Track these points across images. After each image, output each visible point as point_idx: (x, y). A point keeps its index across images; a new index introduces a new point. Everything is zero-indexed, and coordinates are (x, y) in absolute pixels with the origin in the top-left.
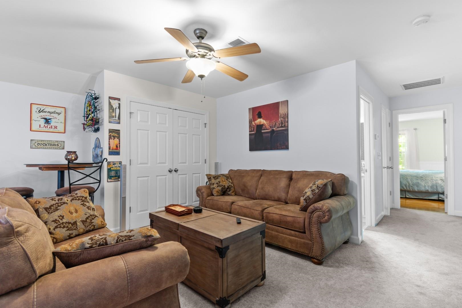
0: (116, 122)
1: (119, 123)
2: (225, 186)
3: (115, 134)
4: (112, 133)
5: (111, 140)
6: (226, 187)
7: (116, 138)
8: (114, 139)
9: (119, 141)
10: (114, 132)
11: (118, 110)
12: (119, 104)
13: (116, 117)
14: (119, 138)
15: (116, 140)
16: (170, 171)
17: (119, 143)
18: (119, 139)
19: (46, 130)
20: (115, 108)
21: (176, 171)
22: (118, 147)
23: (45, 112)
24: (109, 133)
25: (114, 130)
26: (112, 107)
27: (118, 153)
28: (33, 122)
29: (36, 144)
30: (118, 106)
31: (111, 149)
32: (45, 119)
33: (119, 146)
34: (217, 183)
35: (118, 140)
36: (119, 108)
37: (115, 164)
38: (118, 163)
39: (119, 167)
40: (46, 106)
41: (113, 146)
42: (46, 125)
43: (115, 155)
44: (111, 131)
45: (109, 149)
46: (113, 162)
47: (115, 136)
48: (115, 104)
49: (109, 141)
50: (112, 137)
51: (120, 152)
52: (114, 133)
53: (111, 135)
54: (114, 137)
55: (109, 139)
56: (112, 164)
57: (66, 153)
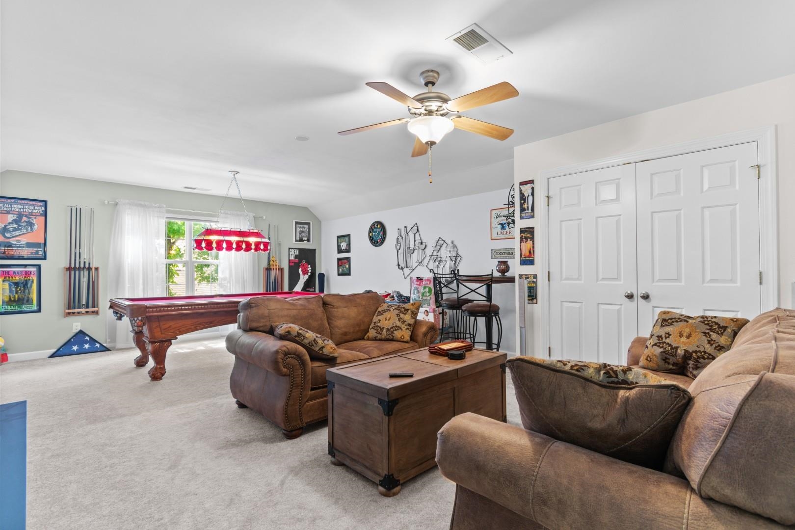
0: (528, 216)
1: (533, 217)
2: (677, 348)
3: (528, 234)
4: (524, 234)
5: (522, 243)
6: (680, 352)
7: (529, 240)
8: (526, 242)
9: (533, 244)
10: (526, 231)
11: (531, 198)
12: (533, 188)
13: (528, 210)
14: (532, 239)
15: (530, 242)
16: (630, 297)
17: (533, 247)
18: (533, 242)
19: (503, 236)
20: (526, 195)
21: (646, 297)
22: (531, 252)
23: (501, 216)
24: (521, 234)
25: (527, 228)
26: (524, 195)
27: (531, 262)
28: (493, 229)
29: (495, 254)
30: (531, 192)
31: (523, 257)
32: (501, 224)
33: (534, 251)
34: (661, 336)
35: (531, 242)
36: (533, 194)
37: (528, 278)
38: (532, 277)
39: (533, 282)
40: (500, 210)
41: (526, 252)
42: (502, 231)
43: (528, 265)
44: (523, 231)
45: (521, 256)
46: (526, 275)
47: (528, 237)
48: (527, 190)
49: (521, 246)
50: (524, 240)
51: (534, 259)
52: (526, 233)
53: (522, 236)
54: (526, 238)
55: (521, 243)
56: (524, 278)
57: (498, 263)
